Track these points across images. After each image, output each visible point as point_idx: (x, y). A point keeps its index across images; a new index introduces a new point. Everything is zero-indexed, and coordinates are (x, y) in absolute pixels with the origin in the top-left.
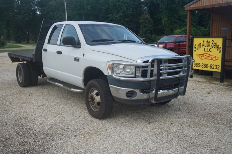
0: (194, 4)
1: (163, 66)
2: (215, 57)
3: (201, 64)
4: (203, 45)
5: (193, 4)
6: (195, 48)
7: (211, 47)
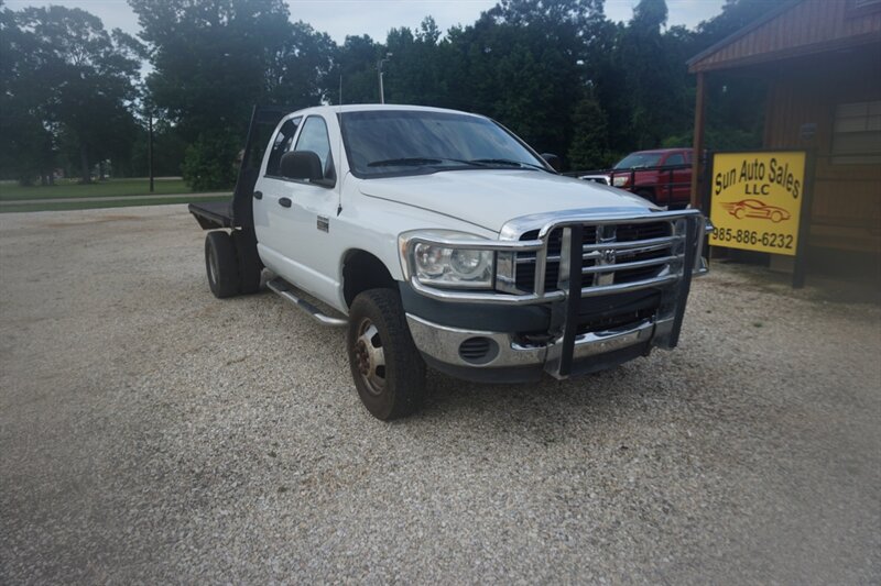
0: (718, 54)
1: (600, 250)
2: (779, 210)
3: (734, 233)
4: (743, 175)
5: (714, 53)
6: (718, 183)
7: (766, 181)
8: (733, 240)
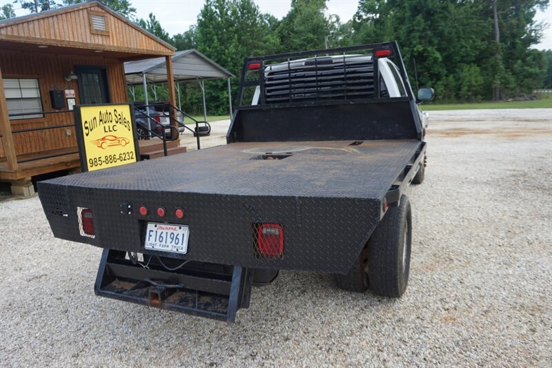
8: (104, 164)
